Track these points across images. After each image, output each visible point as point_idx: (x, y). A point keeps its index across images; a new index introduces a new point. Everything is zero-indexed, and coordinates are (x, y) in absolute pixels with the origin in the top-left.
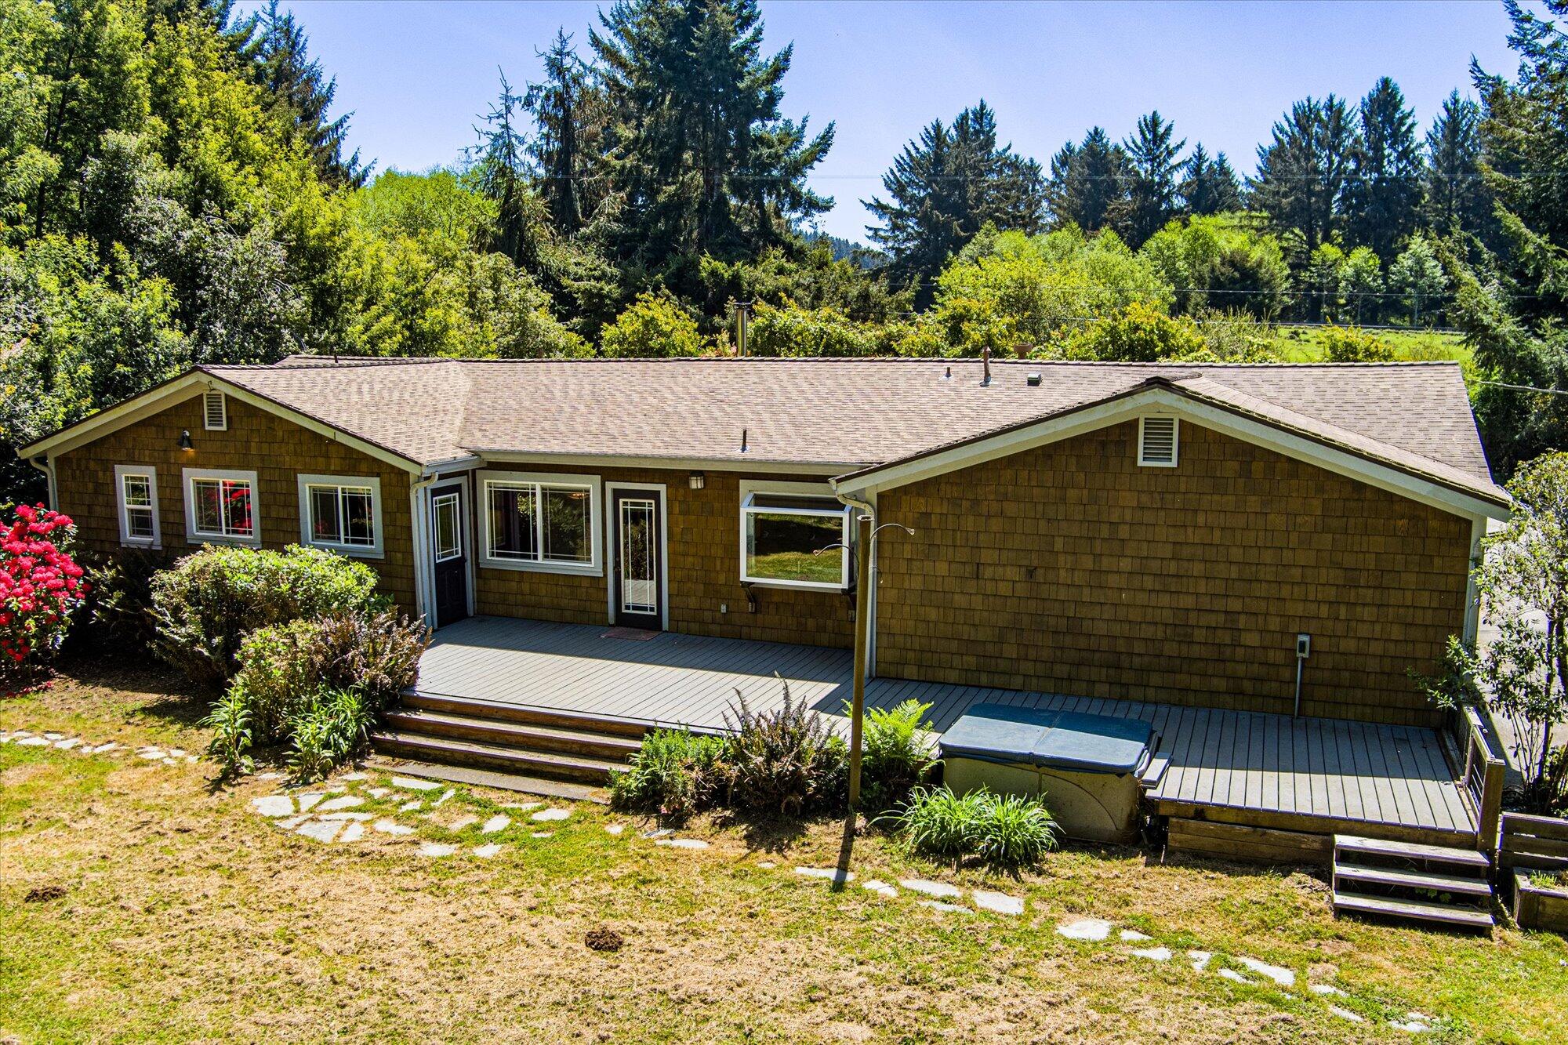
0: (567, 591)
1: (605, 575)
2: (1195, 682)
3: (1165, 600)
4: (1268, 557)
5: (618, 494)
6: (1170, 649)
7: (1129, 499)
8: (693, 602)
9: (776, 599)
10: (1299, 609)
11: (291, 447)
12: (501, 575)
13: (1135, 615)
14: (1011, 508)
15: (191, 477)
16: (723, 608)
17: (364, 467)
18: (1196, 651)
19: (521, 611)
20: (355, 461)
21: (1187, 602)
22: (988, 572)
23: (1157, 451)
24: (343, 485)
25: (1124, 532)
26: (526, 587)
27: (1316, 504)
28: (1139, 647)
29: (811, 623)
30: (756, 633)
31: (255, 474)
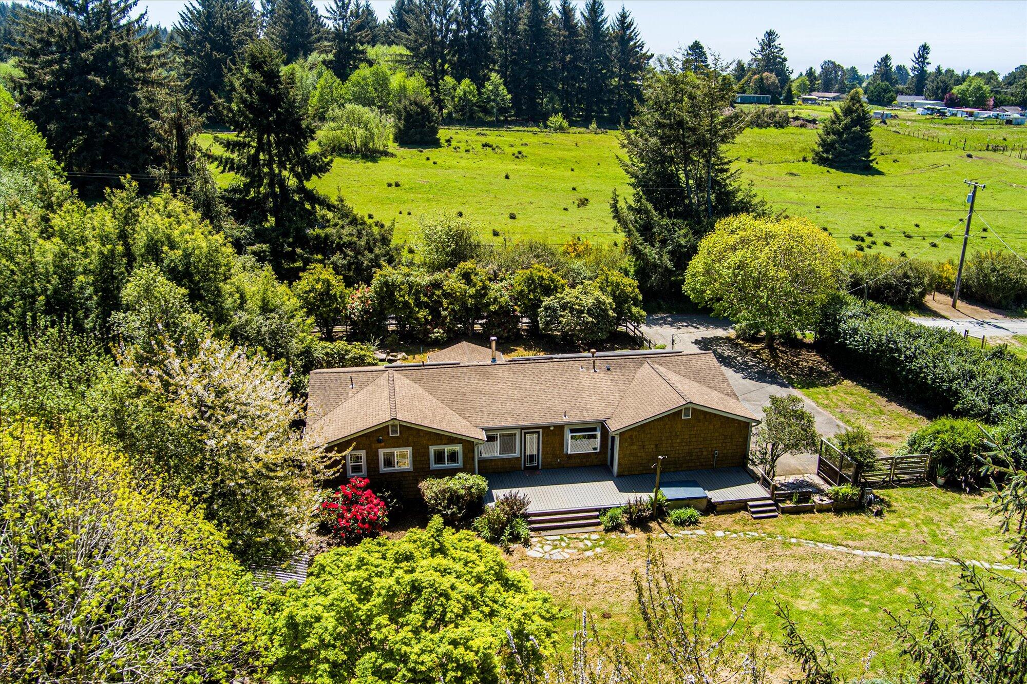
0: (507, 462)
1: (521, 456)
2: (693, 464)
3: (687, 447)
4: (709, 435)
5: (526, 433)
7: (679, 426)
8: (549, 460)
10: (715, 445)
14: (652, 431)
15: (382, 452)
16: (559, 461)
17: (456, 441)
18: (693, 458)
19: (491, 471)
20: (452, 439)
21: (692, 447)
22: (646, 447)
23: (687, 414)
24: (447, 448)
25: (678, 433)
26: (493, 464)
27: (719, 422)
28: (681, 459)
29: (584, 461)
30: (568, 466)
31: (411, 448)
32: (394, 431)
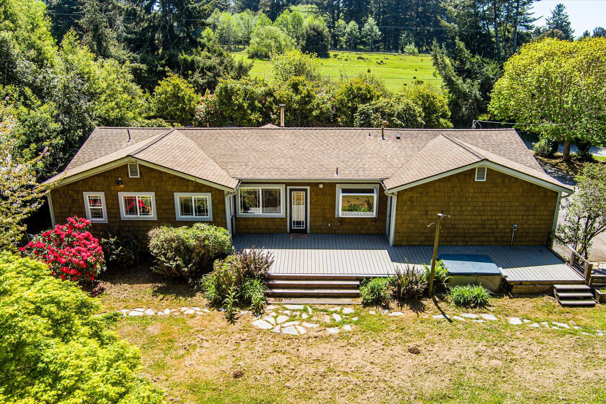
0: (271, 223)
1: (286, 217)
2: (486, 239)
3: (479, 217)
4: (507, 204)
5: (291, 190)
6: (480, 231)
7: (471, 190)
8: (318, 224)
9: (347, 221)
10: (514, 218)
11: (171, 183)
12: (245, 219)
13: (471, 222)
14: (437, 194)
15: (122, 196)
16: (329, 225)
17: (204, 189)
18: (486, 231)
19: (253, 231)
20: (199, 187)
21: (485, 218)
22: (430, 213)
23: (481, 176)
24: (194, 196)
25: (469, 199)
26: (255, 223)
27: (521, 189)
28: (471, 231)
29: (359, 227)
30: (341, 232)
31: (153, 193)
32: (134, 172)
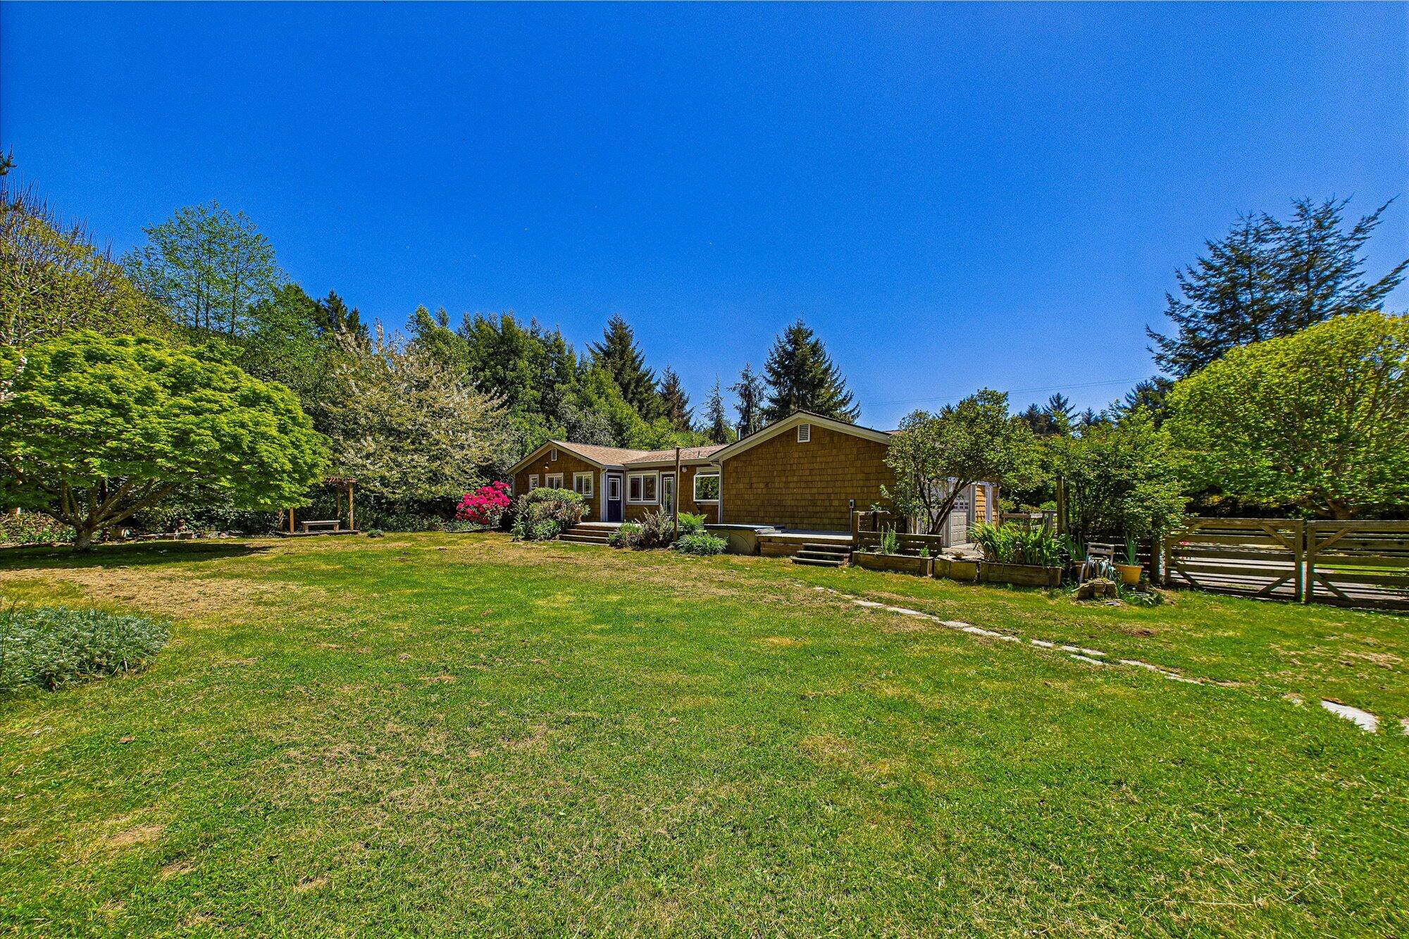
1: (659, 504)
2: (818, 521)
3: (807, 491)
4: (840, 471)
5: (664, 476)
6: (810, 509)
7: (796, 455)
8: (684, 511)
9: (705, 508)
10: (850, 490)
11: (572, 464)
12: (632, 507)
13: (799, 497)
14: (761, 462)
18: (818, 509)
20: (590, 467)
21: (815, 491)
22: (754, 486)
23: (803, 436)
24: (584, 475)
25: (794, 468)
26: (638, 510)
27: (855, 450)
28: (800, 510)
31: (563, 474)
32: (554, 456)
